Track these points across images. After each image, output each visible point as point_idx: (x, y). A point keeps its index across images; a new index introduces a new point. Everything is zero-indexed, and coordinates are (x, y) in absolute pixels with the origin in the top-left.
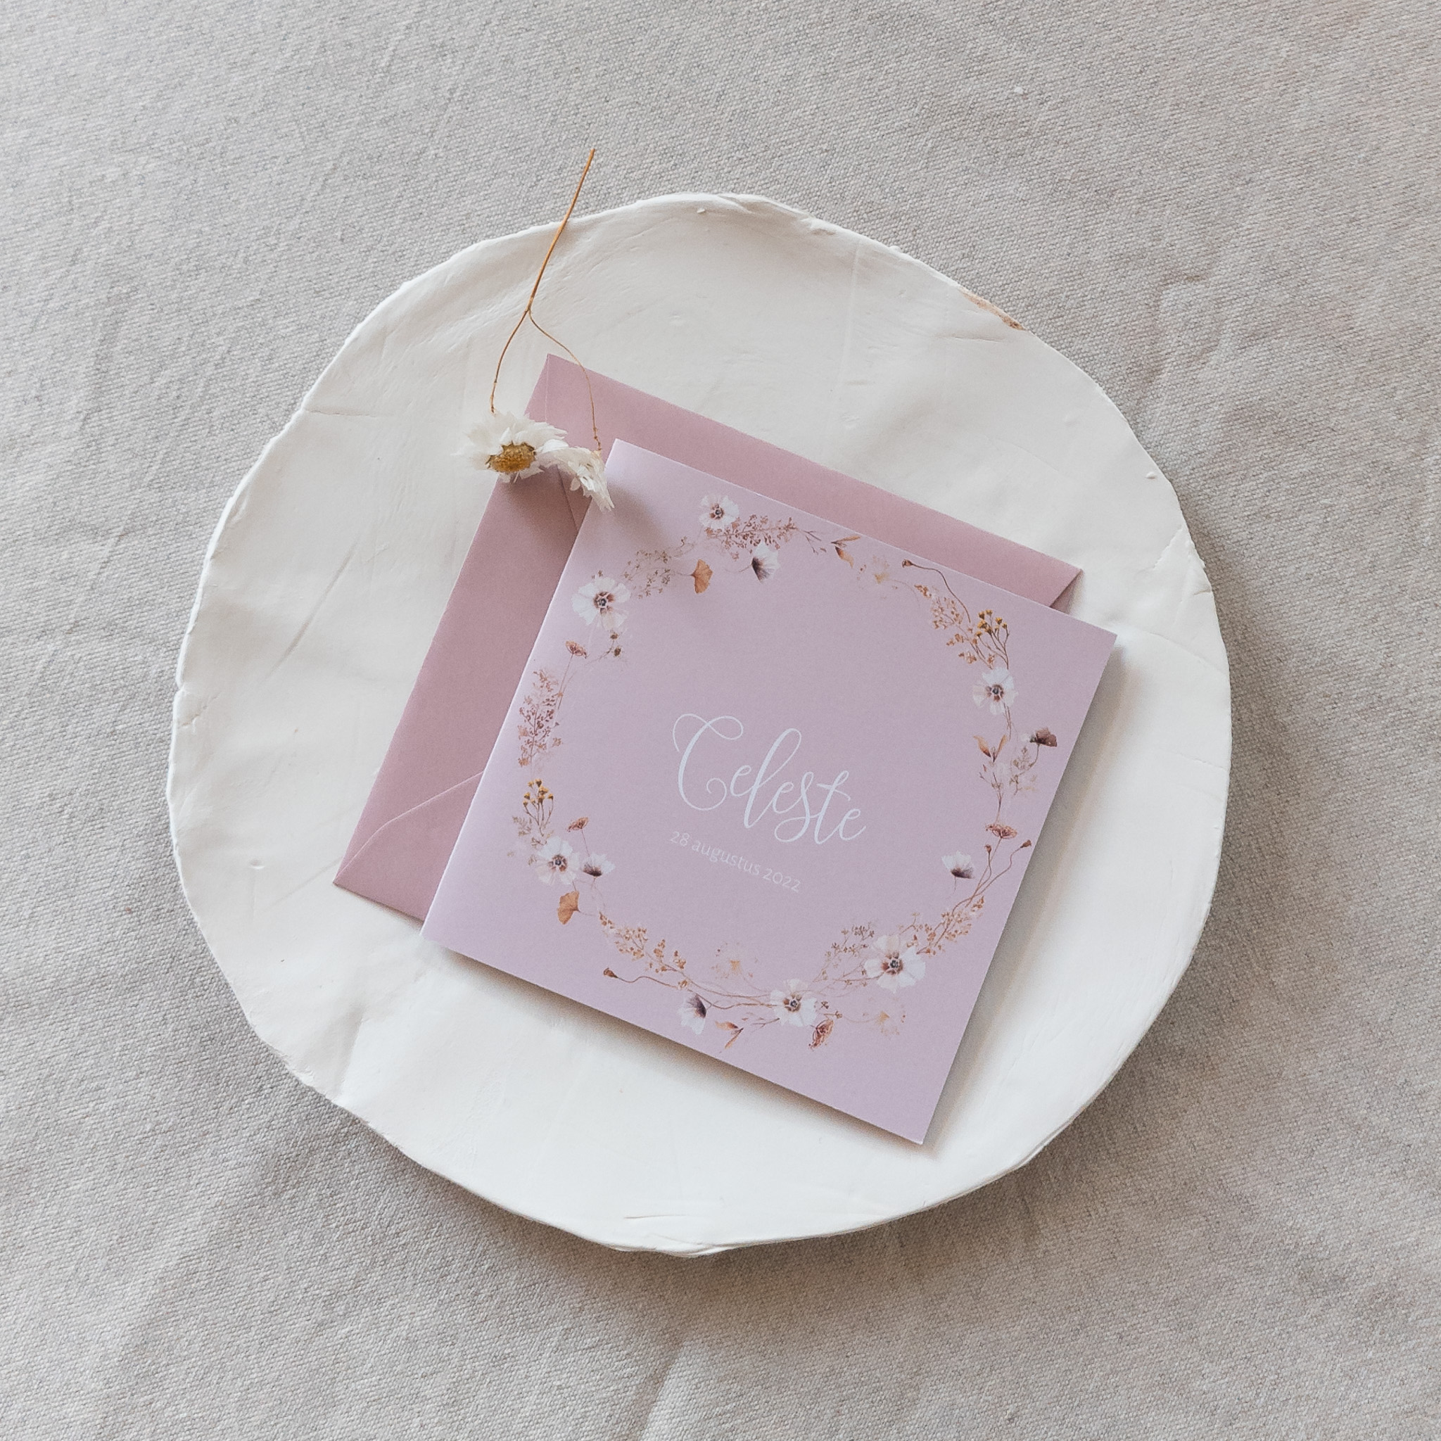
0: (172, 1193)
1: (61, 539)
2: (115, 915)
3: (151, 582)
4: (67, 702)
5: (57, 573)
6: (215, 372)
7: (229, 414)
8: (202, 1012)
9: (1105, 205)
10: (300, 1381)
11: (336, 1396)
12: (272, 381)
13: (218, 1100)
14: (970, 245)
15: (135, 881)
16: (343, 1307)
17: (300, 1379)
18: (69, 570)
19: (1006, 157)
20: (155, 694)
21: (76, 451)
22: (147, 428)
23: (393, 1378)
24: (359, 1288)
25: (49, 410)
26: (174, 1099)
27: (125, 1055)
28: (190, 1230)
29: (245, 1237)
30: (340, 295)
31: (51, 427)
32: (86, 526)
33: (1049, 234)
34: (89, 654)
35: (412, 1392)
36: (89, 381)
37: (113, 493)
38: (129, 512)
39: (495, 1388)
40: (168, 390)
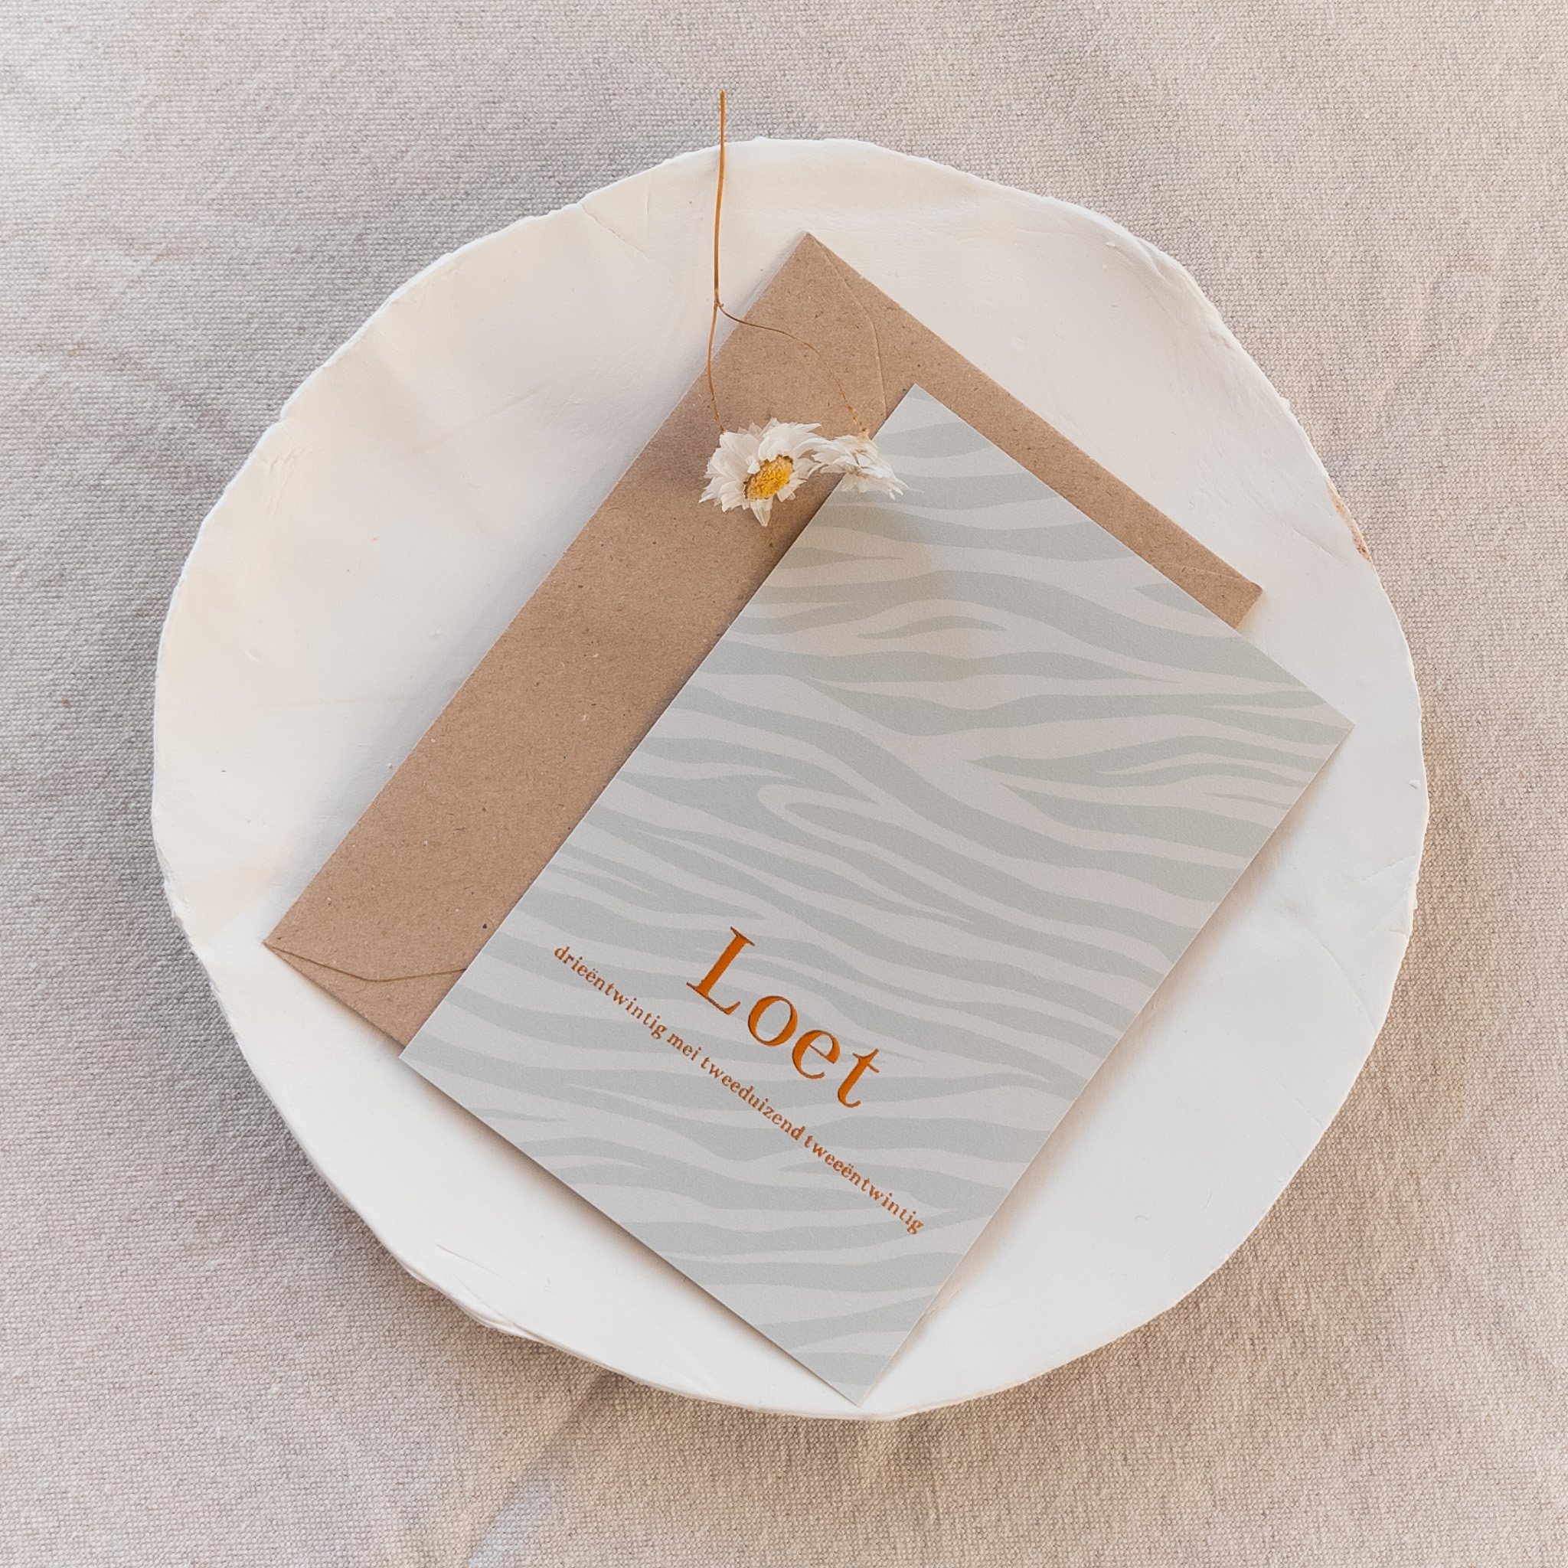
0: (43, 1052)
1: (86, 242)
2: (50, 704)
3: (183, 319)
4: (49, 437)
5: (72, 280)
6: (319, 90)
7: (323, 145)
8: (129, 844)
9: (1400, 158)
10: (146, 1311)
11: (186, 1339)
12: (385, 119)
13: (124, 954)
14: (1238, 164)
15: (83, 670)
16: (219, 1234)
17: (147, 1308)
18: (87, 279)
19: (1301, 75)
20: (158, 453)
21: (128, 140)
22: (221, 136)
23: (260, 1331)
24: (244, 1216)
25: (107, 83)
26: (71, 940)
27: (23, 874)
28: (56, 1101)
29: (121, 1125)
30: (489, 37)
31: (105, 105)
32: (120, 232)
33: (1330, 175)
34: (89, 386)
35: (279, 1351)
36: (165, 62)
37: (162, 202)
38: (177, 230)
39: (380, 1368)
40: (257, 98)
